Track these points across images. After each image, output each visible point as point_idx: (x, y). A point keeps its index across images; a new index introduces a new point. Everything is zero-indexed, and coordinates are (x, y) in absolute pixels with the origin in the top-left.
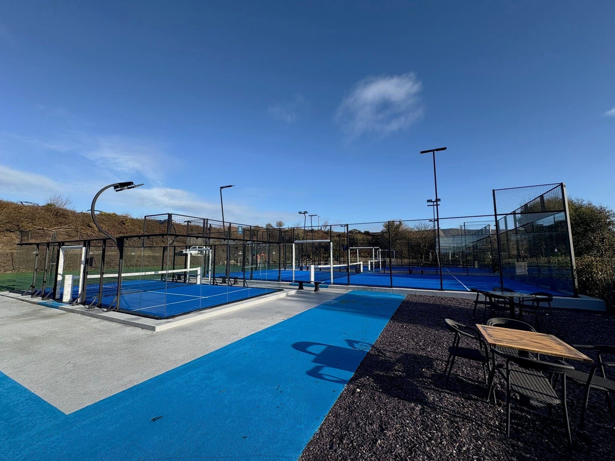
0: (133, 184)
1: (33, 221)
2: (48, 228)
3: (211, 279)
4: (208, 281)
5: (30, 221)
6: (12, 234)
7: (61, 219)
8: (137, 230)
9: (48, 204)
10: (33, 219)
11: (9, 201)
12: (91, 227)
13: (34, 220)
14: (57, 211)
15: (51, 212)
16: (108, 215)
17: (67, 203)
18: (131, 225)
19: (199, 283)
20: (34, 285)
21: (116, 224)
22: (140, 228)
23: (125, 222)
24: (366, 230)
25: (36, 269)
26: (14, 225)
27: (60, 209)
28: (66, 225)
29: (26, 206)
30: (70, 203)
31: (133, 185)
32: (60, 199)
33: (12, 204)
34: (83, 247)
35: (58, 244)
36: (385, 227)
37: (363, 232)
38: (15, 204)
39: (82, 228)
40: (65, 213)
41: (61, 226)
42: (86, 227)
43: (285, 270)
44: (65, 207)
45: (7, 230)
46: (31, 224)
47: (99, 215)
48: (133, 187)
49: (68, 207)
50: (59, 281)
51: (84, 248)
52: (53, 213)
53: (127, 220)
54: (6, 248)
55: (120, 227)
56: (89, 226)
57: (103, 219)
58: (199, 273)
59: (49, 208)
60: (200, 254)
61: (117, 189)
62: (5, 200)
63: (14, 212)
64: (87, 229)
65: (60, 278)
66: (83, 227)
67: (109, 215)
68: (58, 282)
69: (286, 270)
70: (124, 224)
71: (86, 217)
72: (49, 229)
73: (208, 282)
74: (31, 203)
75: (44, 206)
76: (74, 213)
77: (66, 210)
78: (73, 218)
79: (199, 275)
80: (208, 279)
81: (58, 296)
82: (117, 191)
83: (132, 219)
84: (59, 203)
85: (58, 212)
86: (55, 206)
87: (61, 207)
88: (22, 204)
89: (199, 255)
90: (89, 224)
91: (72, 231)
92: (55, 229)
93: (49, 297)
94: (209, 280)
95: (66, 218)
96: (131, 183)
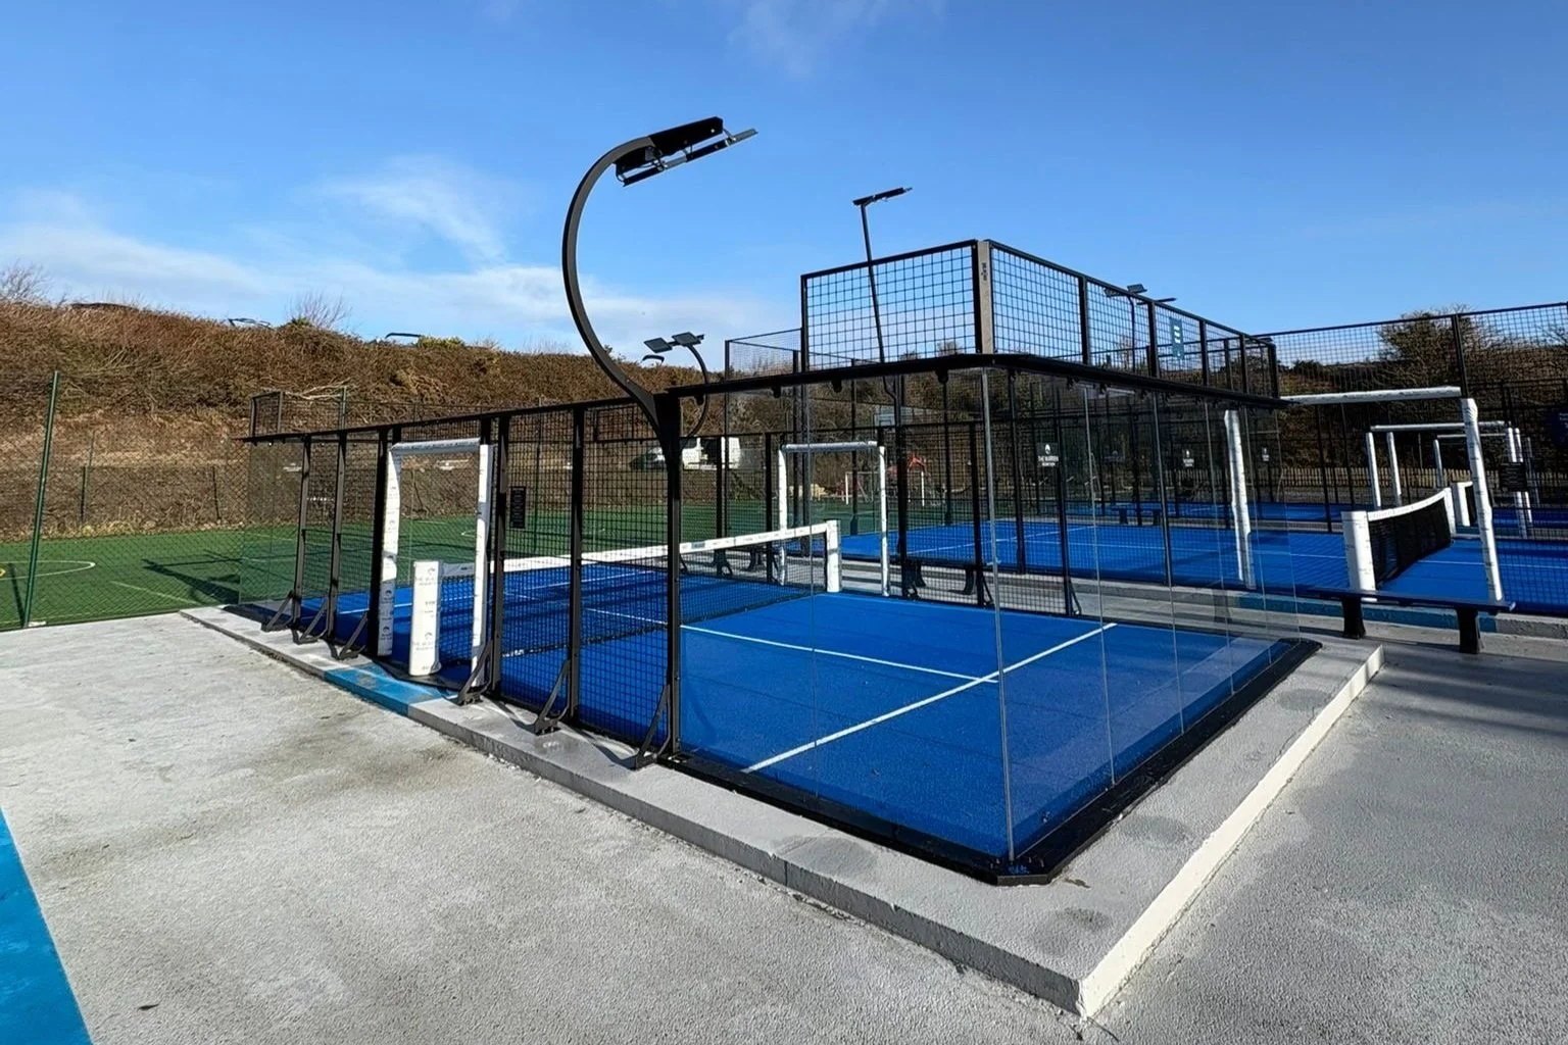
0: (719, 130)
1: (261, 373)
2: (294, 391)
3: (891, 571)
4: (876, 576)
5: (252, 372)
6: (212, 411)
7: (326, 364)
8: (521, 387)
9: (294, 321)
10: (259, 367)
11: (204, 317)
12: (399, 383)
13: (262, 370)
14: (315, 339)
15: (302, 343)
16: (441, 344)
17: (338, 317)
18: (502, 372)
19: (834, 586)
20: (299, 592)
21: (464, 372)
22: (528, 381)
23: (487, 363)
24: (1305, 358)
25: (304, 531)
26: (217, 384)
27: (323, 333)
28: (337, 379)
29: (243, 330)
30: (344, 316)
31: (722, 137)
32: (322, 306)
33: (211, 324)
34: (481, 443)
35: (336, 437)
36: (1393, 341)
37: (1291, 366)
38: (218, 326)
39: (378, 389)
40: (334, 342)
41: (326, 384)
42: (387, 384)
43: (1140, 524)
44: (333, 328)
45: (202, 401)
46: (256, 380)
47: (416, 345)
48: (721, 145)
49: (342, 327)
50: (389, 582)
51: (484, 449)
52: (307, 347)
53: (491, 359)
54: (201, 453)
55: (475, 380)
56: (394, 379)
57: (429, 358)
58: (833, 542)
59: (296, 332)
60: (709, 462)
61: (628, 174)
62: (196, 316)
63: (217, 348)
64: (389, 391)
65: (389, 571)
66: (380, 386)
67: (443, 344)
68: (384, 589)
69: (1144, 523)
70: (484, 370)
71: (387, 354)
72: (297, 394)
73: (879, 582)
74: (253, 321)
75: (283, 327)
76: (354, 343)
77: (335, 336)
78: (356, 359)
79: (833, 551)
80: (880, 570)
81: (384, 646)
82: (628, 181)
83: (504, 354)
84: (319, 316)
85: (317, 344)
86: (311, 326)
87: (324, 326)
88: (233, 324)
89: (705, 467)
90: (396, 376)
91: (354, 397)
92: (311, 394)
93: (356, 649)
94: (883, 576)
95: (337, 359)
96: (715, 125)
